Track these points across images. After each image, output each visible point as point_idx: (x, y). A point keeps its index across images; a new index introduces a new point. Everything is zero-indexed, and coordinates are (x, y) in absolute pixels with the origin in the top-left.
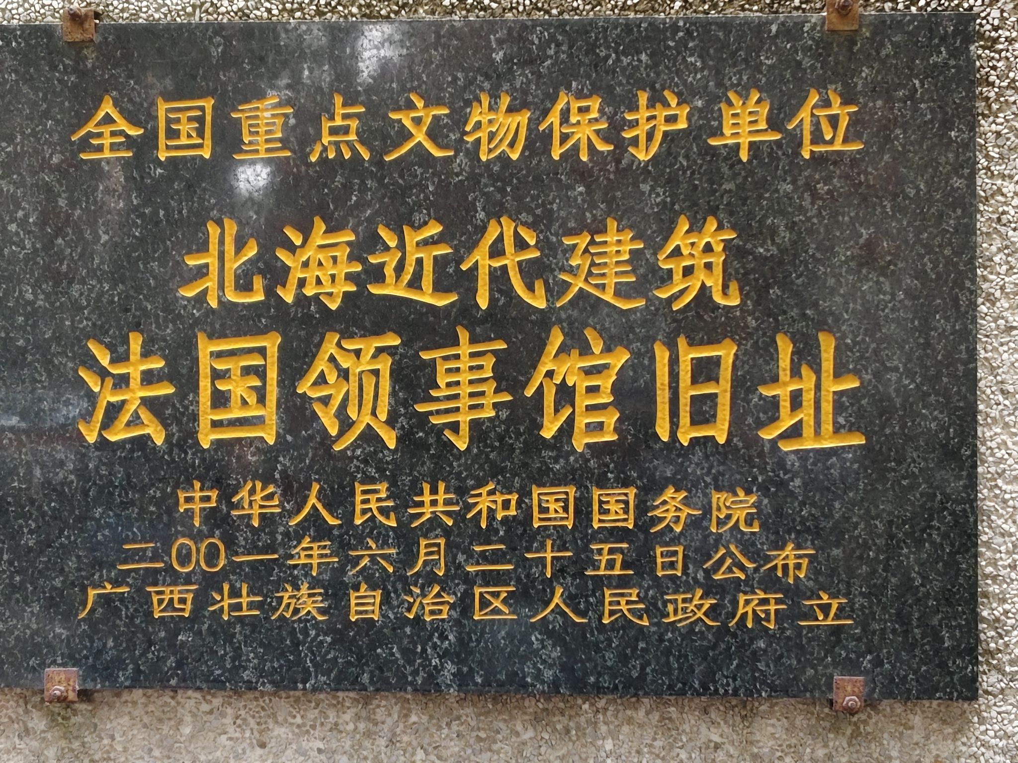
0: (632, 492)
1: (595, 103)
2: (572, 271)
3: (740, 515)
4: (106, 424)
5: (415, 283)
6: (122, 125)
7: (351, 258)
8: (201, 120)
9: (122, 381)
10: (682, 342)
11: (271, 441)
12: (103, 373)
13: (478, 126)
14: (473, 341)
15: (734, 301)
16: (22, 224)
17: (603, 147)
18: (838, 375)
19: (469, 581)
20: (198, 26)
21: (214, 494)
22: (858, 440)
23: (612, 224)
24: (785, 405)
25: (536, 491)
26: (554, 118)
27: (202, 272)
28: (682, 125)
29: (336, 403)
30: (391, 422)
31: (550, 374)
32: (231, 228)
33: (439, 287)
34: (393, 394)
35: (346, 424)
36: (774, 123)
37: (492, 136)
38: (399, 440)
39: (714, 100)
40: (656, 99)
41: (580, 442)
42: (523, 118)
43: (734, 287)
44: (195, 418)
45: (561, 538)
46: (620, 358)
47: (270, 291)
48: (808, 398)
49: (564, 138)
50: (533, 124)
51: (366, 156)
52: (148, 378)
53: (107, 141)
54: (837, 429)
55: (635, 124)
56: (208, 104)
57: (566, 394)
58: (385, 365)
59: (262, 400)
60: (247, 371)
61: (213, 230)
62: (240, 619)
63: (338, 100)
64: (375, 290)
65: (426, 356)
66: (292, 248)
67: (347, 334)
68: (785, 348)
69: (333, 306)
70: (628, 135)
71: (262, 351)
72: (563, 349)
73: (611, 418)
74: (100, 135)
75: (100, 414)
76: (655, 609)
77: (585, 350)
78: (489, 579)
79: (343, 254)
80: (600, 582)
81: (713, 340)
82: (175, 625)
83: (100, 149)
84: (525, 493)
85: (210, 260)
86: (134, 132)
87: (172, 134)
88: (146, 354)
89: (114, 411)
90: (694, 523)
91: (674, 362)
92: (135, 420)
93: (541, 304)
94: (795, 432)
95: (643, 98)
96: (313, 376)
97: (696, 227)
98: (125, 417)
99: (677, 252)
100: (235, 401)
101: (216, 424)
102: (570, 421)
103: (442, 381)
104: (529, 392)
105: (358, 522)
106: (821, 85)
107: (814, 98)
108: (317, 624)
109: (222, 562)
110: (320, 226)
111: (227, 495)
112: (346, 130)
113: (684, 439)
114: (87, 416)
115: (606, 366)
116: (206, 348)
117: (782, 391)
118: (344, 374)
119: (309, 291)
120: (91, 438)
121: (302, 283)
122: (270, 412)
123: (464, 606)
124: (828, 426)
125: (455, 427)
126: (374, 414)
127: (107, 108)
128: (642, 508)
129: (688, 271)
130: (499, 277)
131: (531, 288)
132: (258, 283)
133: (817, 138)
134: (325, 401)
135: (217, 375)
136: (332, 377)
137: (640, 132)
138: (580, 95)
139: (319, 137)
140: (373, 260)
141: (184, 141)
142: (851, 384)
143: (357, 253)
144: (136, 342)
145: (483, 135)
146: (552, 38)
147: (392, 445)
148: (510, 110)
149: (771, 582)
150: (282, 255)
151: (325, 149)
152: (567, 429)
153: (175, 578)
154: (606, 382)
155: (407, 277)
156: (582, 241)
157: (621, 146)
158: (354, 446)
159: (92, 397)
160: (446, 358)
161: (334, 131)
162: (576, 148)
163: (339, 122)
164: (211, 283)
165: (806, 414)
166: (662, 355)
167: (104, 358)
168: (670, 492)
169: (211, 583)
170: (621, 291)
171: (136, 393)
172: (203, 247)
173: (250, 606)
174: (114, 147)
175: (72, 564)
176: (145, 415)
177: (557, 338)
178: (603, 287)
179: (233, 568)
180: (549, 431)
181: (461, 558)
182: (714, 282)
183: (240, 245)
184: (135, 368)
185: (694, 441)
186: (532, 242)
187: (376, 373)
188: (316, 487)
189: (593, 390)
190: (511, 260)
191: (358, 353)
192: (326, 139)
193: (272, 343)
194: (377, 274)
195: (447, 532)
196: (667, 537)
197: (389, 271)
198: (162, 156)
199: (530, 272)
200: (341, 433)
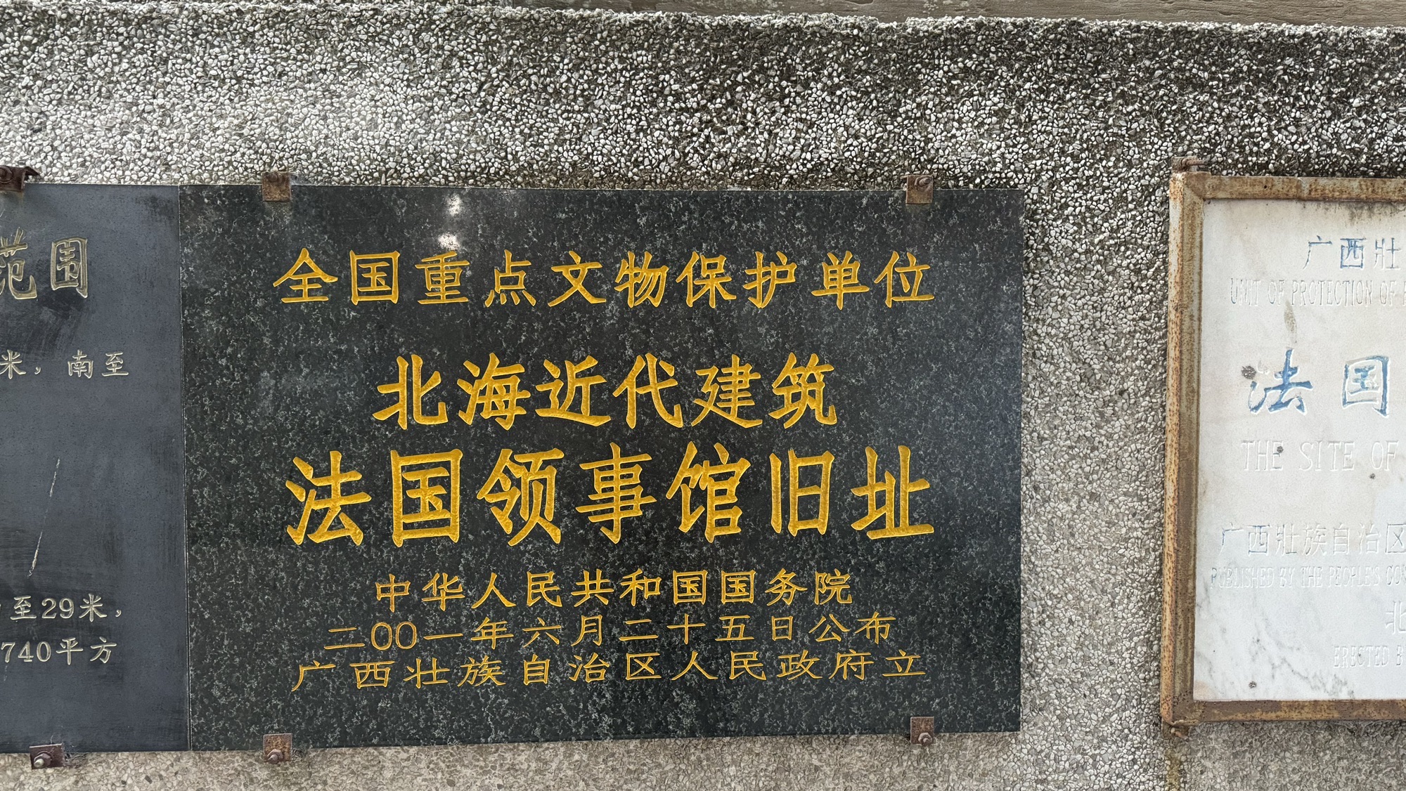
0: (752, 574)
1: (721, 261)
2: (704, 397)
3: (837, 590)
4: (312, 528)
5: (575, 408)
6: (318, 273)
7: (522, 387)
8: (388, 270)
9: (325, 492)
10: (791, 454)
11: (455, 538)
12: (308, 486)
13: (626, 278)
14: (623, 455)
15: (831, 420)
16: (231, 358)
17: (727, 297)
18: (913, 479)
19: (622, 649)
20: (384, 188)
21: (407, 585)
22: (928, 530)
23: (735, 359)
24: (872, 503)
25: (675, 575)
26: (688, 272)
27: (393, 399)
28: (791, 279)
29: (509, 508)
30: (556, 522)
31: (686, 481)
32: (417, 362)
33: (595, 411)
34: (558, 499)
35: (519, 524)
36: (864, 279)
37: (637, 287)
38: (563, 536)
39: (815, 260)
40: (771, 259)
41: (711, 533)
42: (663, 272)
43: (832, 409)
44: (389, 522)
45: (697, 612)
46: (742, 467)
47: (452, 415)
48: (889, 498)
49: (697, 289)
50: (671, 276)
51: (533, 302)
52: (347, 489)
53: (306, 288)
54: (913, 522)
55: (752, 278)
56: (395, 256)
57: (699, 497)
58: (551, 475)
59: (447, 506)
60: (433, 482)
61: (402, 365)
62: (431, 688)
63: (508, 255)
64: (542, 413)
65: (584, 467)
66: (471, 380)
67: (518, 450)
68: (872, 458)
69: (507, 427)
70: (748, 287)
71: (446, 465)
72: (697, 461)
73: (735, 515)
74: (299, 282)
75: (305, 521)
76: (771, 667)
77: (715, 461)
78: (638, 647)
79: (514, 383)
80: (727, 647)
81: (816, 453)
82: (376, 694)
83: (299, 294)
84: (667, 578)
85: (400, 388)
86: (329, 280)
87: (364, 282)
88: (344, 470)
89: (317, 518)
90: (802, 599)
91: (785, 469)
92: (337, 524)
93: (680, 425)
94: (880, 524)
95: (760, 257)
96: (490, 485)
97: (802, 362)
98: (328, 522)
99: (787, 382)
100: (424, 507)
101: (407, 527)
102: (703, 518)
103: (599, 486)
104: (670, 495)
105: (530, 603)
106: (901, 249)
107: (895, 258)
108: (496, 690)
109: (415, 641)
110: (494, 360)
111: (417, 586)
112: (515, 281)
113: (793, 531)
114: (295, 522)
115: (731, 474)
116: (398, 463)
117: (869, 492)
118: (517, 483)
119: (486, 415)
120: (299, 540)
121: (480, 408)
122: (454, 515)
123: (618, 668)
124: (904, 520)
125: (609, 525)
126: (542, 515)
127: (305, 258)
128: (761, 585)
129: (796, 397)
130: (645, 403)
131: (671, 412)
132: (442, 407)
133: (898, 291)
134: (501, 505)
135: (407, 486)
136: (506, 484)
137: (758, 285)
138: (709, 255)
139: (492, 286)
140: (540, 388)
141: (374, 288)
142: (923, 486)
143: (527, 382)
144: (336, 458)
145: (630, 285)
146: (686, 208)
147: (557, 540)
148: (653, 265)
149: (860, 643)
150: (463, 384)
151: (498, 296)
152: (701, 524)
153: (375, 656)
154: (731, 486)
155: (568, 401)
156: (711, 373)
157: (743, 296)
158: (526, 542)
159: (299, 506)
160: (601, 469)
161: (505, 281)
162: (706, 296)
163: (509, 274)
164: (401, 408)
165: (888, 511)
166: (775, 464)
167: (308, 472)
168: (782, 573)
169: (405, 659)
170: (744, 413)
171: (336, 503)
172: (394, 379)
173: (440, 676)
174: (311, 293)
175: (285, 646)
176: (345, 520)
177: (692, 451)
178: (728, 410)
179: (425, 645)
180: (686, 526)
181: (615, 631)
182: (817, 406)
183: (425, 378)
184: (336, 481)
185: (802, 533)
186: (672, 374)
187: (543, 481)
188: (494, 576)
189: (721, 493)
190: (654, 388)
191: (528, 465)
192: (499, 288)
193: (455, 458)
194: (544, 400)
195: (604, 610)
196: (780, 609)
197: (554, 398)
198: (356, 300)
199: (670, 398)
200: (515, 532)
